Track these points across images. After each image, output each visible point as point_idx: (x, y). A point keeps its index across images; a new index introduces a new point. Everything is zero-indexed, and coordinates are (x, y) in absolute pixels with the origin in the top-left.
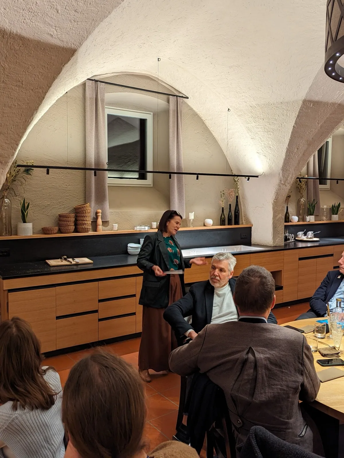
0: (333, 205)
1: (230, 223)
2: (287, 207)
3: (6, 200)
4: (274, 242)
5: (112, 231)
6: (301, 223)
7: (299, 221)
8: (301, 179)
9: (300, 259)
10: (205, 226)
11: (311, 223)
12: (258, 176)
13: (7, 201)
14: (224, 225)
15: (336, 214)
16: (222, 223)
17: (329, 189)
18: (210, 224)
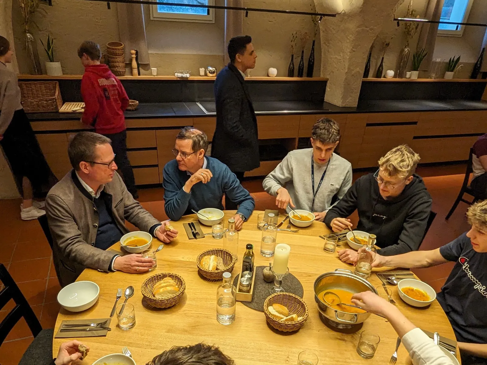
0: (451, 59)
1: (300, 75)
2: (383, 58)
3: (28, 35)
4: (343, 103)
5: (151, 77)
6: (397, 79)
7: (395, 76)
8: (400, 22)
9: (368, 125)
10: (268, 76)
11: (412, 80)
12: (335, 15)
13: (29, 37)
14: (292, 76)
15: (452, 71)
16: (291, 74)
17: (461, 36)
18: (273, 75)
